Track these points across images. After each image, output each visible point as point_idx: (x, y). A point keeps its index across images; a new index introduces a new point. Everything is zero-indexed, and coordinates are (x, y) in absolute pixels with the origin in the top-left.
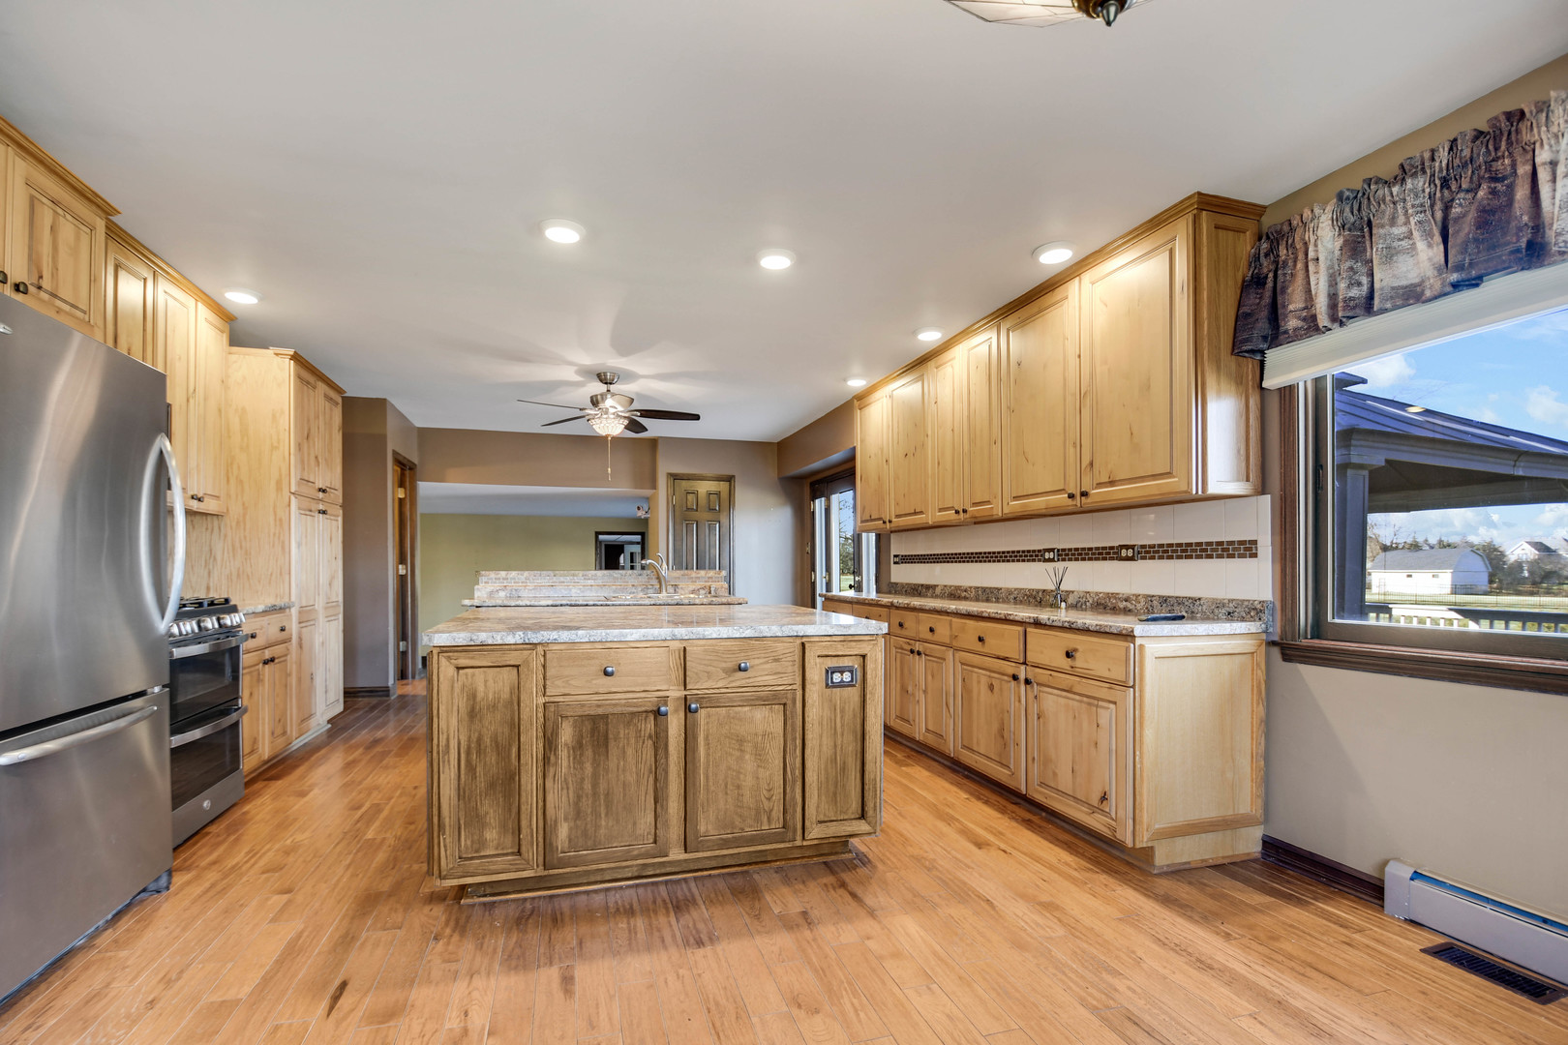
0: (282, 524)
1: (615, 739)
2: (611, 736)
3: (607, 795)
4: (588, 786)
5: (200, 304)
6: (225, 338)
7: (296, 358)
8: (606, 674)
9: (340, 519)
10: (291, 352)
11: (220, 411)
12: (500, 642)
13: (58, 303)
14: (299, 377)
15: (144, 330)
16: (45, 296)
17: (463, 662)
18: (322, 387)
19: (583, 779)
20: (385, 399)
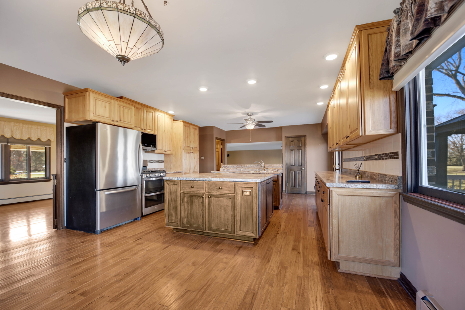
0: (181, 155)
1: (194, 202)
2: (194, 201)
3: (193, 214)
4: (189, 211)
5: (165, 115)
6: (172, 120)
7: (183, 122)
8: (192, 187)
9: (198, 154)
10: (182, 121)
11: (171, 134)
12: (174, 179)
13: (125, 122)
14: (184, 125)
15: (153, 122)
16: (122, 122)
17: (169, 183)
18: (192, 126)
19: (188, 210)
20: (213, 126)
